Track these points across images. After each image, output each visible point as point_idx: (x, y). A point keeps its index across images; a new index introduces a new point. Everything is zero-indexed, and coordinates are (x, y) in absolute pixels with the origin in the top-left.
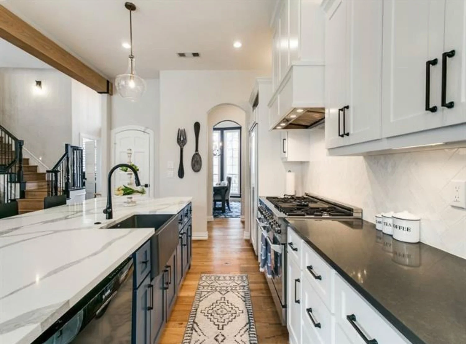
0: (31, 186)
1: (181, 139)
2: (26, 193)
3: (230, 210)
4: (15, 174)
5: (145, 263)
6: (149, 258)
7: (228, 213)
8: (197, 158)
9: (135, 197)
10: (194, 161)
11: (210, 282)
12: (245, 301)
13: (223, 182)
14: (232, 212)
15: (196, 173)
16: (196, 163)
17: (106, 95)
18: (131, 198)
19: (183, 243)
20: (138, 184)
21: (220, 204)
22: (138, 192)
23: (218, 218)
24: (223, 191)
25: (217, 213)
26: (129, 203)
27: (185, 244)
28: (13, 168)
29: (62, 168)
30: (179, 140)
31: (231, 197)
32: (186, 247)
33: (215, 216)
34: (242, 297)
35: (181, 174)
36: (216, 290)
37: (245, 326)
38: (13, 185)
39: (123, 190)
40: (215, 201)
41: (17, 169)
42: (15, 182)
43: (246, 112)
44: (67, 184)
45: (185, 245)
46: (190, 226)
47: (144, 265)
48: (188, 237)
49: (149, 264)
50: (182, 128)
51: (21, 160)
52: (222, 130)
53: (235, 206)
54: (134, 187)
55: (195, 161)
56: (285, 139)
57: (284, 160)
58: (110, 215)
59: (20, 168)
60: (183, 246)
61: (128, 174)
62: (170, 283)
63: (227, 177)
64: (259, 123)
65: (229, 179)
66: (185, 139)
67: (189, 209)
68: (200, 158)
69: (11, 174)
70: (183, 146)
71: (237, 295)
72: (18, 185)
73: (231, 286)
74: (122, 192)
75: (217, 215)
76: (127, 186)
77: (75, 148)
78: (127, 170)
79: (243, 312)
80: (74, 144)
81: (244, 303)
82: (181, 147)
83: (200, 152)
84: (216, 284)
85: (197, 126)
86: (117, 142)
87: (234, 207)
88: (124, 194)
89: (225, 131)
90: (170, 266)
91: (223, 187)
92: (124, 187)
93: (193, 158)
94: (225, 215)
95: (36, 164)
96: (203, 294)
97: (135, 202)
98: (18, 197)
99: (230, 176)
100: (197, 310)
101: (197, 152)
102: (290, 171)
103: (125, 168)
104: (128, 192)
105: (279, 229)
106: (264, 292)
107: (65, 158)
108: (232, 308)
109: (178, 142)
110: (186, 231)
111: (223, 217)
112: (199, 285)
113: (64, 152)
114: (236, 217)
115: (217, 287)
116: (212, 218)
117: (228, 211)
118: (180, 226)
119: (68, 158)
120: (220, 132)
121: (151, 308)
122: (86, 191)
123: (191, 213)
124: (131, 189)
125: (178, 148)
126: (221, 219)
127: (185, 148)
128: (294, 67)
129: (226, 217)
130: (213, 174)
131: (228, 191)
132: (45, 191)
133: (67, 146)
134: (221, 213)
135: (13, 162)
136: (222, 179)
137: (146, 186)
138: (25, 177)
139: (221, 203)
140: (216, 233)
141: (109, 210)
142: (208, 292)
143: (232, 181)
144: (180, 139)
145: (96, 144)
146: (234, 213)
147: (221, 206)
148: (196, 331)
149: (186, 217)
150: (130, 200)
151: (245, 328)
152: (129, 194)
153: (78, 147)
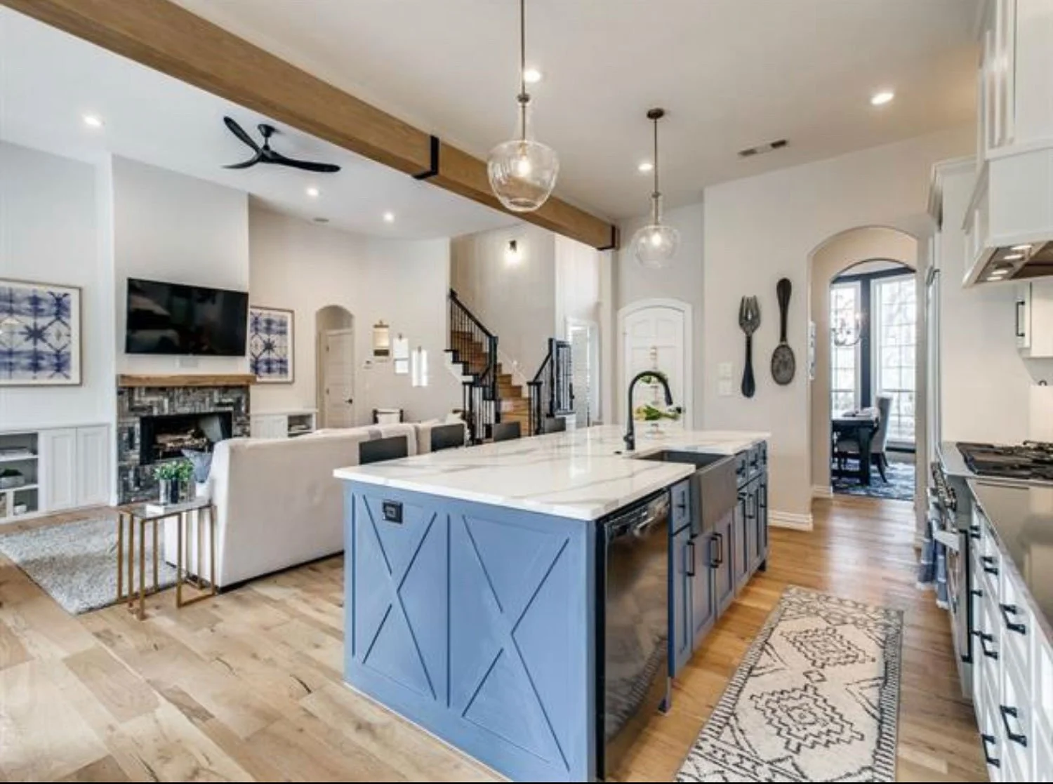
0: (506, 406)
1: (749, 317)
2: (501, 416)
3: (885, 481)
4: (489, 386)
5: (683, 506)
6: (687, 502)
7: (878, 487)
8: (784, 356)
9: (663, 424)
10: (776, 360)
11: (805, 600)
12: (883, 647)
13: (866, 409)
14: (891, 486)
15: (783, 387)
16: (783, 366)
17: (609, 252)
18: (656, 425)
19: (747, 513)
20: (669, 401)
21: (855, 465)
22: (667, 416)
23: (848, 493)
24: (865, 433)
25: (845, 483)
26: (652, 432)
27: (751, 514)
28: (488, 378)
29: (545, 378)
30: (744, 321)
31: (889, 449)
32: (754, 521)
33: (836, 489)
34: (877, 640)
35: (748, 386)
36: (817, 614)
37: (875, 679)
38: (488, 403)
39: (645, 411)
40: (841, 456)
41: (492, 379)
42: (490, 400)
43: (918, 239)
44: (551, 403)
45: (750, 517)
46: (764, 486)
47: (681, 510)
48: (760, 508)
49: (687, 511)
50: (749, 295)
51: (495, 366)
52: (866, 279)
53: (906, 473)
54: (663, 408)
55: (780, 362)
56: (1023, 303)
57: (1025, 355)
58: (631, 446)
59: (495, 377)
60: (747, 520)
61: (652, 387)
62: (721, 561)
63: (877, 398)
64: (942, 270)
65: (884, 404)
66: (757, 317)
67: (761, 454)
68: (792, 354)
69: (484, 387)
70: (753, 331)
71: (866, 634)
72: (493, 403)
73: (853, 618)
74: (645, 415)
75: (846, 488)
76: (653, 407)
77: (561, 345)
78: (650, 379)
79: (873, 660)
80: (559, 338)
81: (882, 650)
82: (747, 333)
83: (792, 341)
84: (819, 606)
85: (784, 288)
86: (628, 330)
87: (899, 475)
88: (647, 419)
89: (873, 282)
90: (720, 535)
91: (862, 422)
92: (645, 408)
93: (775, 356)
94: (868, 491)
95: (510, 373)
96: (788, 612)
97: (661, 433)
98: (493, 421)
99: (886, 395)
100: (772, 629)
101: (784, 343)
102: (1041, 382)
103: (647, 377)
104: (652, 415)
105: (954, 501)
106: (943, 648)
107: (549, 361)
108: (849, 648)
109: (741, 324)
110: (753, 492)
111: (863, 493)
112: (782, 598)
113: (547, 353)
114: (904, 498)
115: (821, 610)
116: (828, 492)
117: (878, 483)
118: (740, 480)
119: (552, 362)
120: (858, 284)
121: (691, 575)
122: (577, 418)
123: (765, 463)
124: (657, 411)
125: (742, 336)
126: (854, 498)
127: (758, 336)
128: (992, 165)
129: (869, 495)
130: (830, 391)
131: (877, 435)
132: (525, 415)
133: (551, 341)
134: (857, 484)
135: (488, 370)
136: (866, 402)
137: (679, 410)
138: (501, 392)
139: (857, 462)
140: (842, 524)
141: (631, 438)
142: (799, 613)
143: (893, 410)
144: (746, 318)
145: (588, 335)
146: (897, 488)
147: (858, 469)
148: (768, 654)
149: (754, 467)
150: (654, 429)
151: (875, 682)
152: (654, 418)
153: (563, 342)
